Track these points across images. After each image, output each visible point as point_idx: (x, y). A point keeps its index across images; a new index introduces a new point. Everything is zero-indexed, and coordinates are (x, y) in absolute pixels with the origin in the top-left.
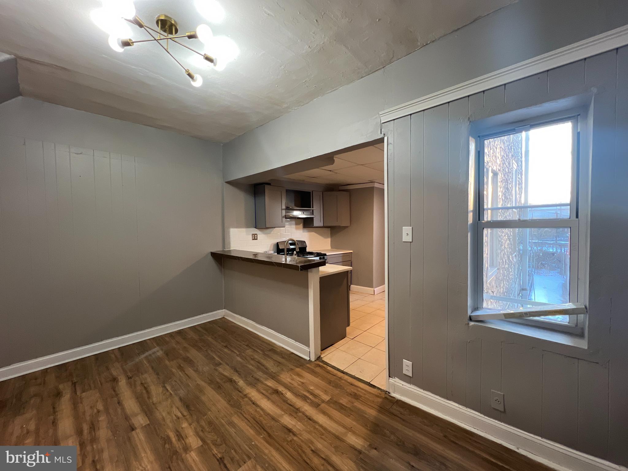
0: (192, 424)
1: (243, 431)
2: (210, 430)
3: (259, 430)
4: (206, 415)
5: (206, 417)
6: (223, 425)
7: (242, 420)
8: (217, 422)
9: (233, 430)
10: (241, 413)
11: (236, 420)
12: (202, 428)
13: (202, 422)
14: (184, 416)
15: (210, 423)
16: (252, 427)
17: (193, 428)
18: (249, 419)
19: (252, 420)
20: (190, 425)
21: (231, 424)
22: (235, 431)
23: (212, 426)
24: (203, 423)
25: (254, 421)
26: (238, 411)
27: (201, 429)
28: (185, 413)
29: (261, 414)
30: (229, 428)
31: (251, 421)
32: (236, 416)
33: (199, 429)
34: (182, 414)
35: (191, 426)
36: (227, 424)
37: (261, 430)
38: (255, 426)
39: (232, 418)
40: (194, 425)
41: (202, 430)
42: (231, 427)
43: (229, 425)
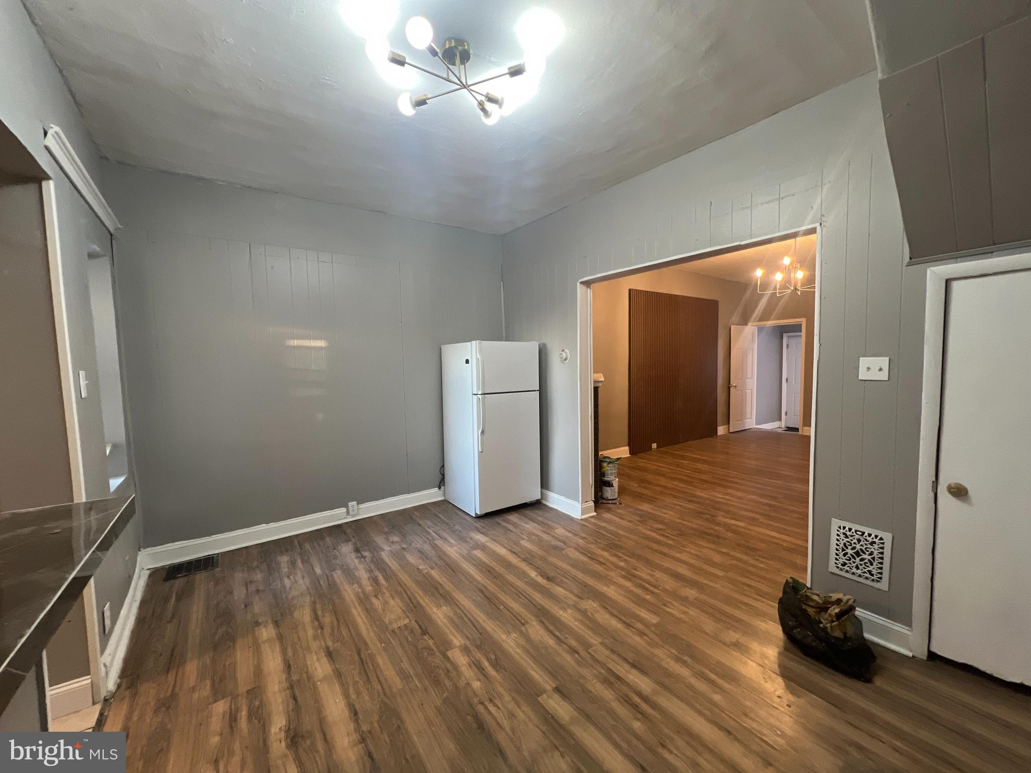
0: (466, 684)
1: (391, 662)
2: (437, 670)
3: (369, 660)
4: (445, 699)
5: (445, 695)
6: (417, 675)
7: (386, 680)
8: (426, 682)
9: (405, 665)
10: (385, 694)
11: (397, 683)
12: (449, 676)
13: (450, 686)
14: (482, 703)
15: (437, 683)
16: (376, 666)
17: (463, 678)
18: (376, 680)
19: (373, 678)
20: (468, 684)
21: (404, 676)
22: (402, 664)
23: (435, 677)
24: (448, 683)
25: (370, 677)
26: (389, 699)
27: (451, 674)
28: (480, 708)
29: (353, 687)
30: (409, 670)
31: (375, 676)
32: (395, 690)
33: (453, 674)
34: (486, 708)
35: (466, 682)
36: (412, 677)
37: (366, 661)
38: (371, 667)
39: (401, 687)
40: (462, 683)
41: (448, 671)
42: (406, 671)
43: (409, 675)
